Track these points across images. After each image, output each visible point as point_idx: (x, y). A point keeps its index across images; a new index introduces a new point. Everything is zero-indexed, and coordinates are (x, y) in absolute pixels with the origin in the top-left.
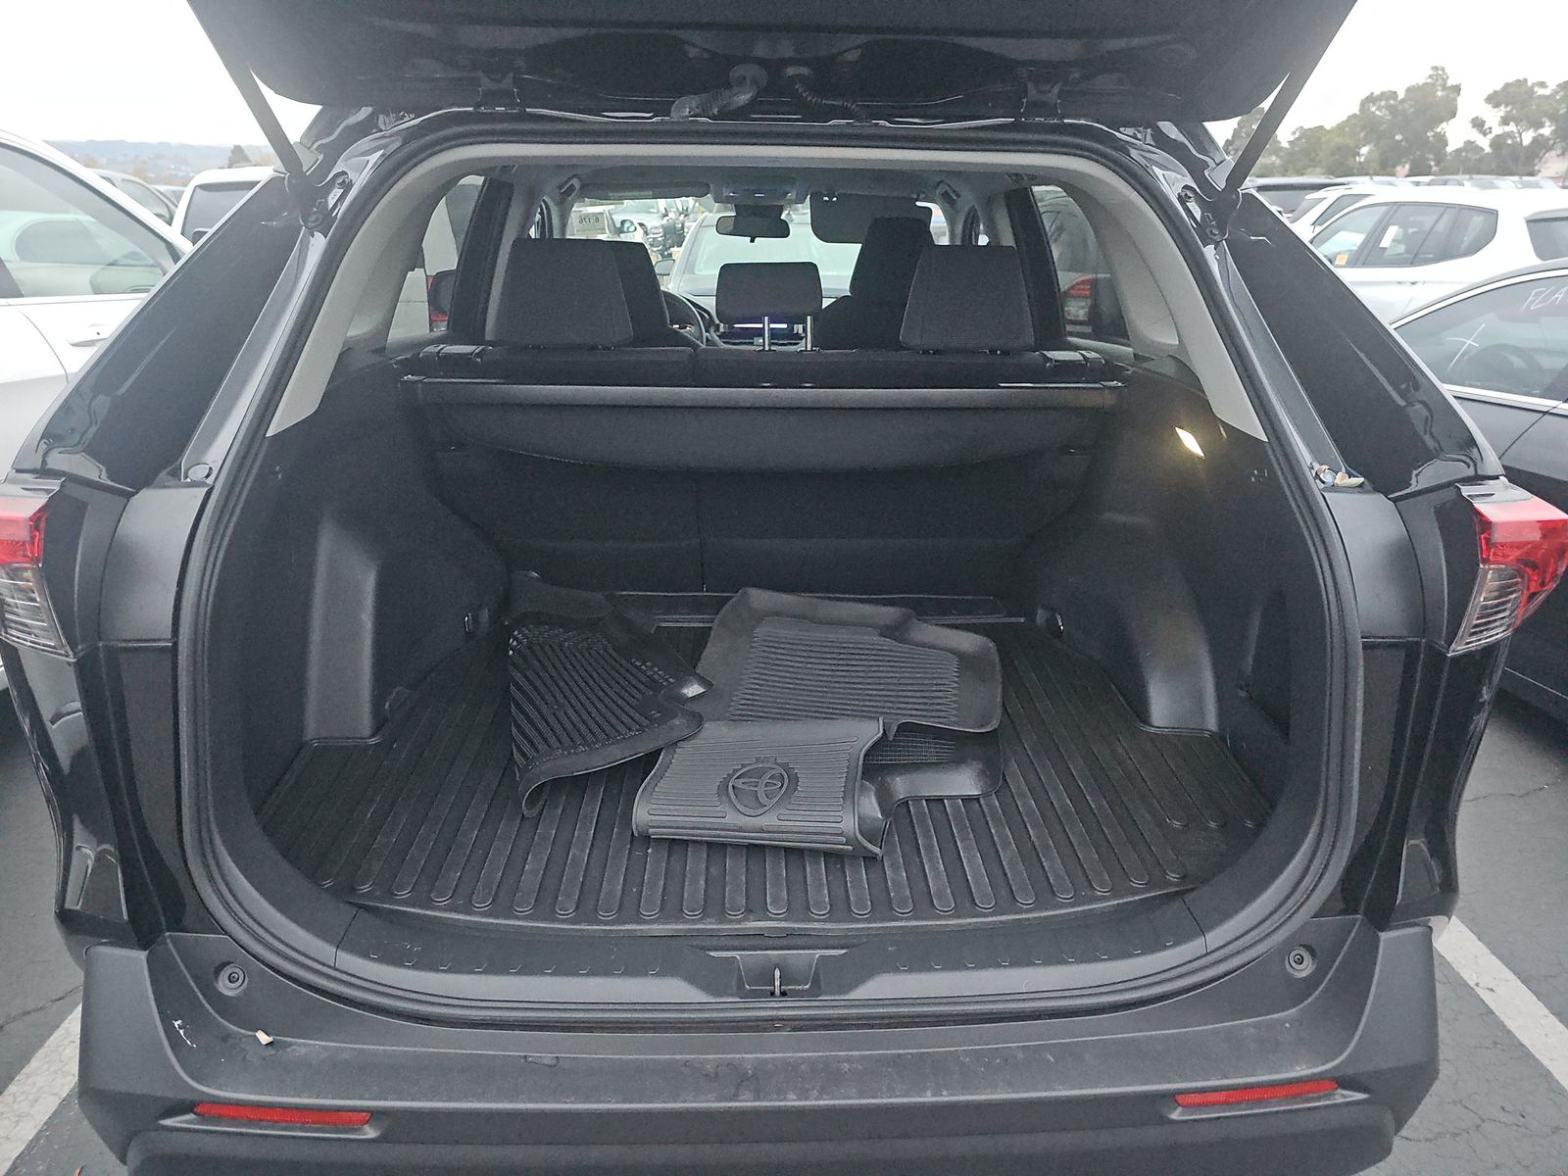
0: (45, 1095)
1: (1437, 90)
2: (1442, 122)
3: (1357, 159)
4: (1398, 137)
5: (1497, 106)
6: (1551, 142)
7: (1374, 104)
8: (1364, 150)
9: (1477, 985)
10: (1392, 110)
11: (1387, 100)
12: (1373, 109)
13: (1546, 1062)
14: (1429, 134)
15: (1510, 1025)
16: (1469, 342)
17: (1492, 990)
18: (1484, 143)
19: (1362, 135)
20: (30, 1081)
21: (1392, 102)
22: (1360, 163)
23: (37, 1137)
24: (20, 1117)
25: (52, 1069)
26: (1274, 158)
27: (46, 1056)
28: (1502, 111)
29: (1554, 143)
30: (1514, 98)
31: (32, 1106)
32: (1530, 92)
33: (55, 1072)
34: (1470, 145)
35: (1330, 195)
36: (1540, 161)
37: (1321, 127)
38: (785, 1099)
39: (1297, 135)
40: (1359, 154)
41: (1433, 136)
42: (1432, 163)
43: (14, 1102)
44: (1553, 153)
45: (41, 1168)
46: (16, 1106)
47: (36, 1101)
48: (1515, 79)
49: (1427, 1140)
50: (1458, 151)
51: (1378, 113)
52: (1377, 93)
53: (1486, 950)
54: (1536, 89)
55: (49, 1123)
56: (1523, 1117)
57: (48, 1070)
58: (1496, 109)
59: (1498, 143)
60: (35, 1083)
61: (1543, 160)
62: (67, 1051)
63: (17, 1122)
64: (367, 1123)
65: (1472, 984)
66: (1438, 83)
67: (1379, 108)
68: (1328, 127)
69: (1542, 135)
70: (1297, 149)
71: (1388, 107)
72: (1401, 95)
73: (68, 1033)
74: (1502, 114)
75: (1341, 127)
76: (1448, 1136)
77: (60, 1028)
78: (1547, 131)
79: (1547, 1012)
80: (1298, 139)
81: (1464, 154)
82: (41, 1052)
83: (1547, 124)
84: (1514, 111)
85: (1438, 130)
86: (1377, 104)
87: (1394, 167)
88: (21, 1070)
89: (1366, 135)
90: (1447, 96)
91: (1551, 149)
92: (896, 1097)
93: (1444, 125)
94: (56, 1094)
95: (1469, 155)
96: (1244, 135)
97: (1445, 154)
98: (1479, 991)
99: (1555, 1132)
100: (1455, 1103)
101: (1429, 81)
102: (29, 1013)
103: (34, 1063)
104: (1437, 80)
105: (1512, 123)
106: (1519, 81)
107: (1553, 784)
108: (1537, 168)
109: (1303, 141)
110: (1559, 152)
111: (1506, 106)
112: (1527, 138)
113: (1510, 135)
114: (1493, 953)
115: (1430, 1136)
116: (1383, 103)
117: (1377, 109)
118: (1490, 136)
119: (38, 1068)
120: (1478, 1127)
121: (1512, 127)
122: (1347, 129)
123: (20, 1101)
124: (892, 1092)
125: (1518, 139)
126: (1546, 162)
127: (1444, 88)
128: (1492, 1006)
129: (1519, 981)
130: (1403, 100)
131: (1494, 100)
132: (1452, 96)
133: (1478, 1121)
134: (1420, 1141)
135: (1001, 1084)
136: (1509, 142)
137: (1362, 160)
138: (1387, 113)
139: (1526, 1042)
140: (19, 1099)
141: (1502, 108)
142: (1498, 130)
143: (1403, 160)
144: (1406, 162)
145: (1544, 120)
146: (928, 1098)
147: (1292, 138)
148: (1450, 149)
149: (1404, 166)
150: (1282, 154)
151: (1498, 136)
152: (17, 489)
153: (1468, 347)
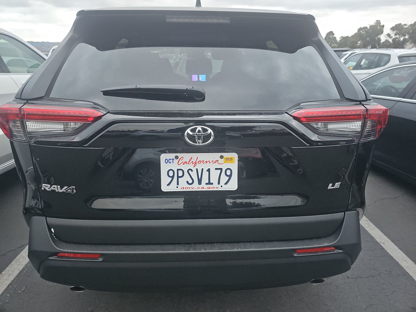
0: (16, 270)
1: (378, 27)
2: (379, 35)
3: (357, 45)
4: (368, 39)
5: (394, 30)
6: (408, 40)
7: (361, 30)
8: (359, 42)
9: (380, 242)
10: (366, 32)
11: (365, 29)
12: (361, 32)
13: (397, 260)
14: (376, 38)
15: (388, 251)
16: (380, 84)
17: (384, 243)
18: (390, 40)
19: (358, 38)
20: (12, 267)
21: (366, 30)
22: (358, 46)
23: (14, 279)
24: (10, 275)
25: (18, 264)
26: (335, 45)
27: (16, 261)
28: (395, 32)
29: (409, 40)
30: (398, 28)
31: (13, 272)
32: (402, 27)
33: (18, 265)
34: (387, 41)
35: (349, 53)
36: (405, 44)
37: (348, 37)
38: (201, 250)
39: (342, 38)
40: (358, 44)
41: (377, 39)
42: (377, 46)
43: (8, 271)
44: (409, 43)
45: (15, 286)
46: (8, 273)
47: (14, 271)
48: (398, 23)
49: (366, 278)
50: (384, 42)
51: (362, 33)
52: (362, 27)
53: (383, 234)
54: (404, 26)
55: (17, 276)
56: (391, 272)
57: (17, 264)
58: (394, 31)
59: (394, 40)
60: (13, 267)
61: (406, 45)
62: (21, 260)
63: (9, 276)
64: (99, 257)
65: (379, 242)
66: (378, 25)
67: (363, 31)
68: (349, 36)
69: (406, 38)
70: (341, 42)
71: (365, 31)
72: (368, 28)
73: (22, 255)
74: (395, 33)
75: (353, 36)
76: (371, 277)
77: (20, 255)
78: (407, 37)
79: (398, 248)
80: (342, 39)
81: (385, 43)
82: (15, 260)
83: (407, 35)
84: (398, 32)
85: (378, 37)
86: (362, 30)
87: (367, 46)
88: (10, 264)
89: (359, 39)
90: (381, 28)
91: (408, 42)
92: (228, 250)
93: (380, 35)
94: (19, 269)
95: (387, 44)
96: (328, 39)
97: (380, 43)
98: (380, 243)
99: (398, 276)
100: (373, 269)
101: (376, 24)
102: (11, 251)
103: (13, 263)
104: (378, 24)
105: (398, 35)
106: (399, 24)
107: (402, 196)
108: (404, 47)
109: (343, 40)
110: (410, 43)
111: (396, 31)
112: (402, 39)
113: (397, 38)
114: (385, 235)
115: (367, 277)
116: (364, 30)
117: (362, 32)
118: (392, 38)
119: (14, 264)
120: (379, 275)
121: (398, 36)
122: (354, 37)
123: (10, 271)
124: (227, 249)
125: (399, 39)
126: (407, 45)
127: (380, 26)
128: (384, 247)
129: (391, 242)
130: (369, 29)
131: (393, 29)
132: (382, 28)
133: (379, 273)
134: (364, 278)
135: (253, 247)
136: (397, 40)
137: (359, 45)
138: (365, 33)
139: (392, 255)
140: (9, 271)
141: (395, 31)
142: (394, 37)
143: (369, 45)
144: (370, 45)
145: (406, 34)
146: (235, 250)
147: (340, 40)
148: (382, 42)
149: (370, 46)
150: (338, 43)
151: (394, 38)
152: (15, 103)
153: (379, 86)
